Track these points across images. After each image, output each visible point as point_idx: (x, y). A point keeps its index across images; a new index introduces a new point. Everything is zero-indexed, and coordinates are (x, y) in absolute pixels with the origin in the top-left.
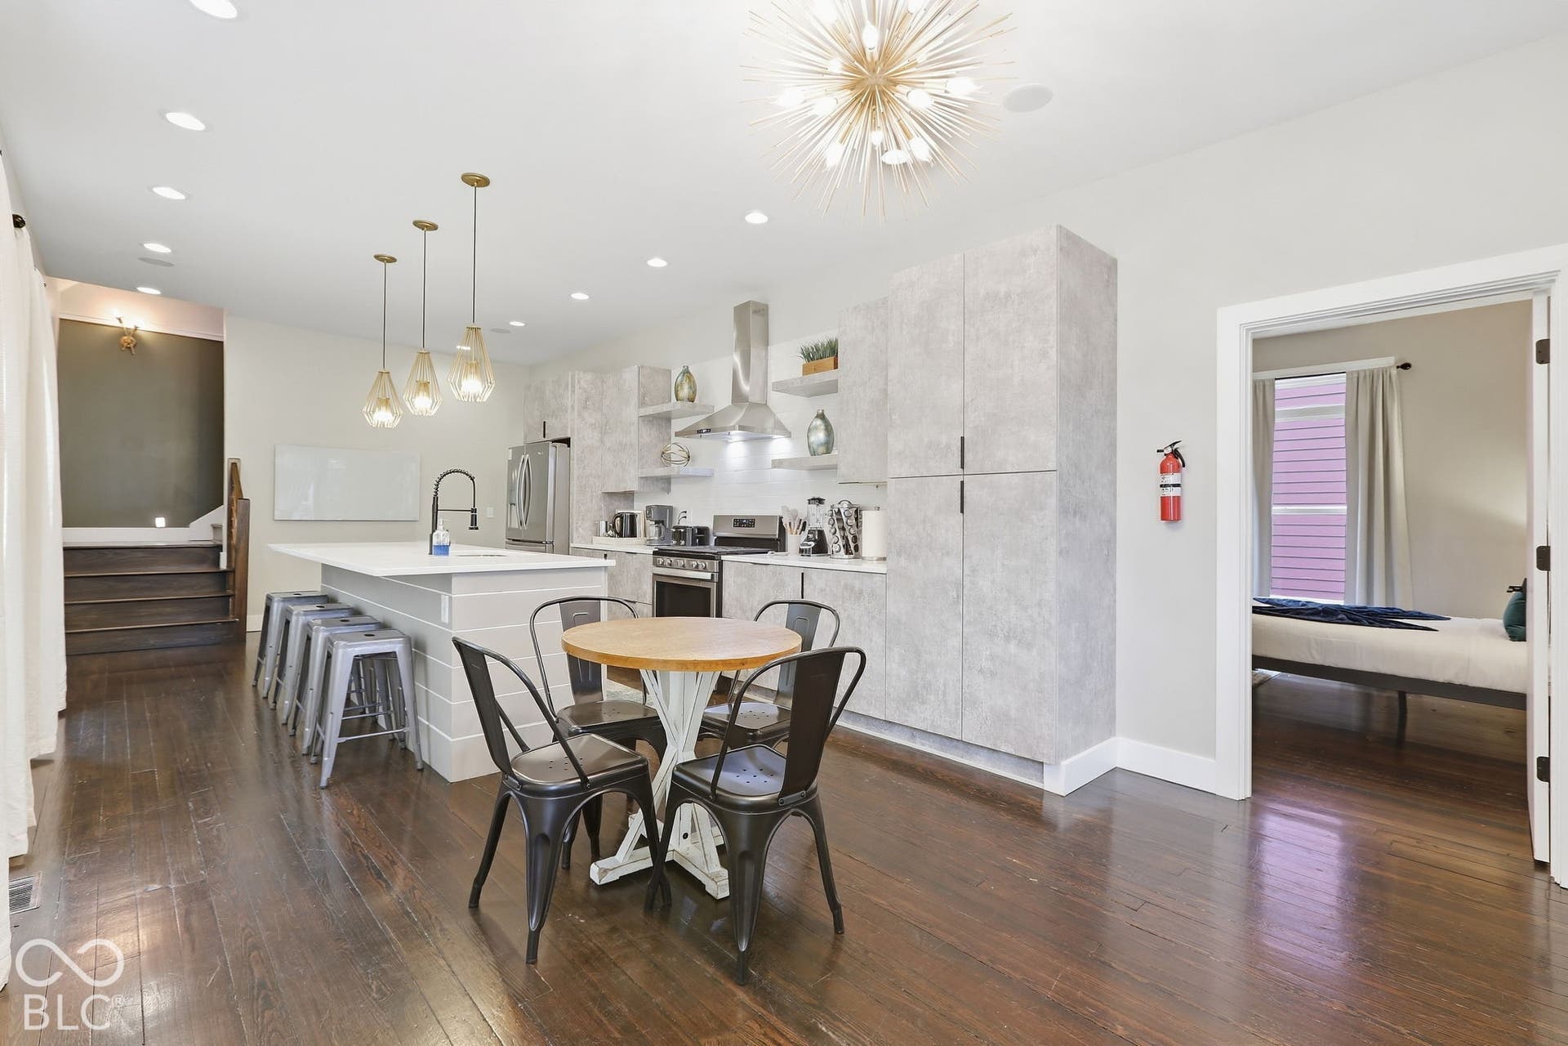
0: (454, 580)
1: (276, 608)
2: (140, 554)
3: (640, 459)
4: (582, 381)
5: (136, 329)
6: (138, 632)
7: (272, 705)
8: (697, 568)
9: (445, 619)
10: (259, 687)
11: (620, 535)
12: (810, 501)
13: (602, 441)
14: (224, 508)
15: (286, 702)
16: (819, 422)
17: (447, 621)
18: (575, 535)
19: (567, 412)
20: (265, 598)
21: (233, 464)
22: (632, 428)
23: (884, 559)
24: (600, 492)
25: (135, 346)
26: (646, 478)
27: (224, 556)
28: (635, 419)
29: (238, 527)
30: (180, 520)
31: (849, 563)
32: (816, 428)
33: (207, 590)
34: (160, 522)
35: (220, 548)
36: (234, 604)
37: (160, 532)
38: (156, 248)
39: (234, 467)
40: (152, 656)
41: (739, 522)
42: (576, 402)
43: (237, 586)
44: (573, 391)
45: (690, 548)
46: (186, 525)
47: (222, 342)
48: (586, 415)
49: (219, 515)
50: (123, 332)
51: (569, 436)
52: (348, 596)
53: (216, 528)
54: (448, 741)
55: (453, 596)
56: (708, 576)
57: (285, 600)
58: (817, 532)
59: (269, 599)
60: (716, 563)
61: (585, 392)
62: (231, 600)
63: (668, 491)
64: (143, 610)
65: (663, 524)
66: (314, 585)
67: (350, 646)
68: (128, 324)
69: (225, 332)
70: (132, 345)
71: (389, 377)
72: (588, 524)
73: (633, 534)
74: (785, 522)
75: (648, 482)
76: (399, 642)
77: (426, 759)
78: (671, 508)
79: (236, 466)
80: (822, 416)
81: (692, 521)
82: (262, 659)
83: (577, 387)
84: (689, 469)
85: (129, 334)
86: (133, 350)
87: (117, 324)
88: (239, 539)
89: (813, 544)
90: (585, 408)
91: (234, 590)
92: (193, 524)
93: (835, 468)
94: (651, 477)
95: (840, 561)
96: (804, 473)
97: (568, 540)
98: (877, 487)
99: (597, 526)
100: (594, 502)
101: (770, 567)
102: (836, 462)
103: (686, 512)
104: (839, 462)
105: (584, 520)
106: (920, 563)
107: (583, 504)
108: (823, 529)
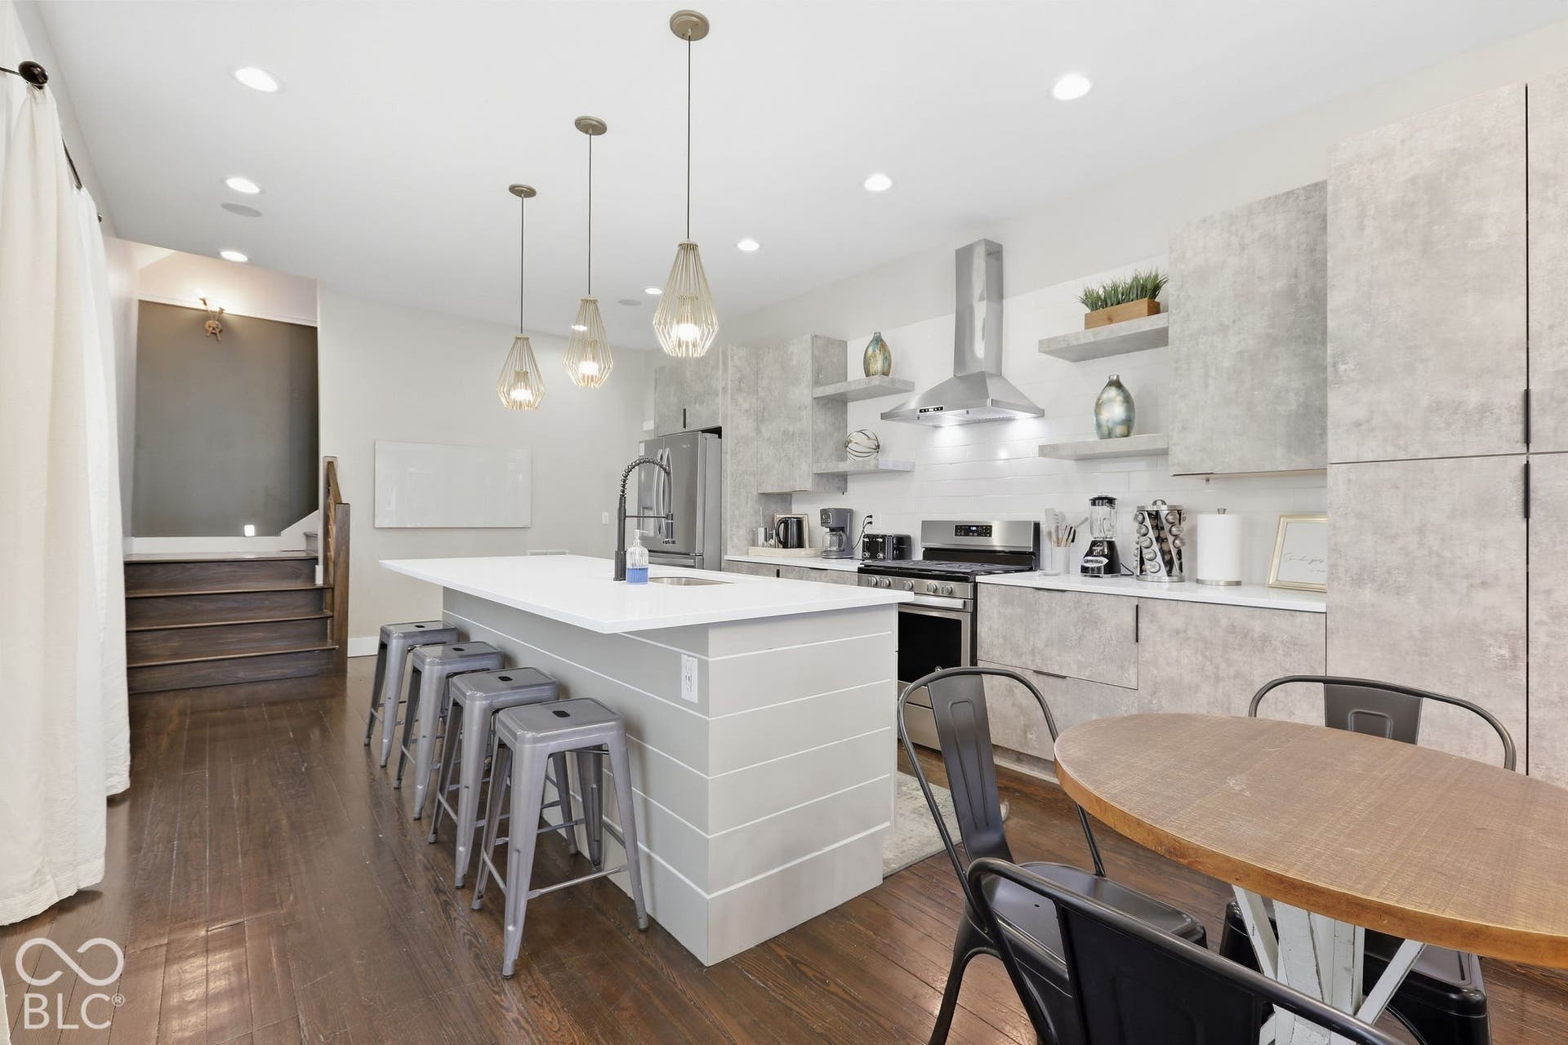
0: (713, 635)
1: (395, 646)
2: (227, 569)
3: (815, 451)
4: (735, 357)
5: (222, 310)
6: (226, 663)
7: (395, 783)
8: (936, 593)
9: (690, 692)
10: (372, 745)
11: (785, 545)
12: (1094, 502)
13: (758, 431)
14: (318, 515)
15: (419, 787)
16: (1113, 392)
17: (695, 700)
18: (729, 547)
19: (717, 395)
20: (379, 631)
21: (329, 462)
22: (803, 413)
23: (1238, 583)
24: (756, 493)
25: (221, 331)
26: (820, 475)
27: (319, 569)
28: (808, 401)
29: (337, 538)
30: (271, 528)
31: (1170, 589)
32: (1111, 401)
33: (301, 611)
34: (250, 530)
35: (315, 560)
36: (333, 625)
37: (249, 543)
38: (243, 186)
39: (331, 465)
40: (242, 692)
41: (964, 530)
42: (729, 382)
43: (337, 606)
44: (725, 370)
45: (890, 563)
46: (276, 532)
47: (316, 328)
48: (740, 400)
49: (313, 522)
50: (207, 316)
51: (720, 424)
52: (485, 632)
53: (309, 537)
54: (704, 898)
55: (710, 660)
56: (957, 603)
57: (406, 636)
58: (1105, 544)
59: (385, 633)
60: (969, 586)
61: (740, 370)
62: (329, 622)
63: (844, 491)
64: (230, 636)
65: (843, 531)
66: (434, 614)
67: (543, 739)
68: (213, 307)
69: (319, 316)
70: (218, 331)
72: (742, 532)
73: (800, 545)
74: (1044, 528)
75: (822, 479)
76: (611, 728)
77: (649, 910)
78: (850, 512)
79: (333, 466)
80: (1117, 384)
81: (885, 526)
82: (376, 710)
83: (730, 364)
85: (214, 317)
86: (218, 335)
87: (201, 306)
88: (338, 554)
89: (1106, 561)
90: (739, 390)
91: (332, 610)
92: (285, 533)
93: (1164, 453)
94: (827, 474)
95: (1158, 586)
96: (1069, 464)
97: (720, 551)
98: (1208, 480)
99: (754, 534)
100: (749, 505)
101: (1069, 594)
102: (1164, 446)
103: (871, 517)
104: (1173, 445)
105: (738, 527)
106: (1412, 598)
107: (738, 508)
108: (1113, 540)
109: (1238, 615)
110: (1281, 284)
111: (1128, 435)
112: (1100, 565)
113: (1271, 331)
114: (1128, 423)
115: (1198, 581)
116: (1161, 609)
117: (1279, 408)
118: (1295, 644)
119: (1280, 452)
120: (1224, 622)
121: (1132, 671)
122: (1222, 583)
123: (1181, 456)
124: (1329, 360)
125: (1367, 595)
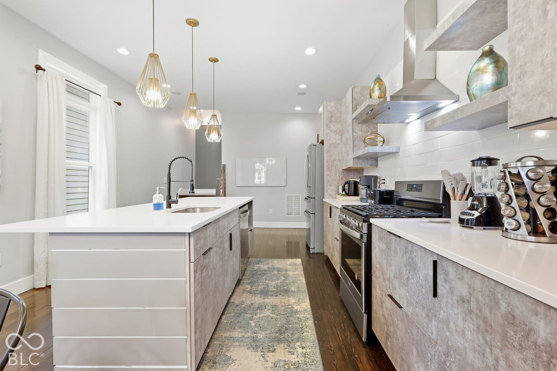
3: (354, 146)
4: (328, 107)
11: (348, 194)
18: (326, 194)
19: (322, 126)
22: (350, 128)
26: (358, 158)
28: (351, 122)
41: (410, 187)
42: (326, 119)
48: (330, 126)
51: (323, 139)
58: (485, 200)
60: (365, 225)
61: (330, 113)
63: (377, 166)
71: (216, 117)
72: (333, 188)
73: (356, 194)
75: (361, 161)
78: (376, 178)
81: (388, 186)
83: (325, 111)
84: (386, 149)
89: (482, 214)
90: (331, 122)
97: (323, 197)
99: (338, 189)
100: (337, 175)
101: (402, 240)
103: (384, 180)
105: (331, 185)
107: (330, 177)
112: (471, 217)
121: (434, 323)
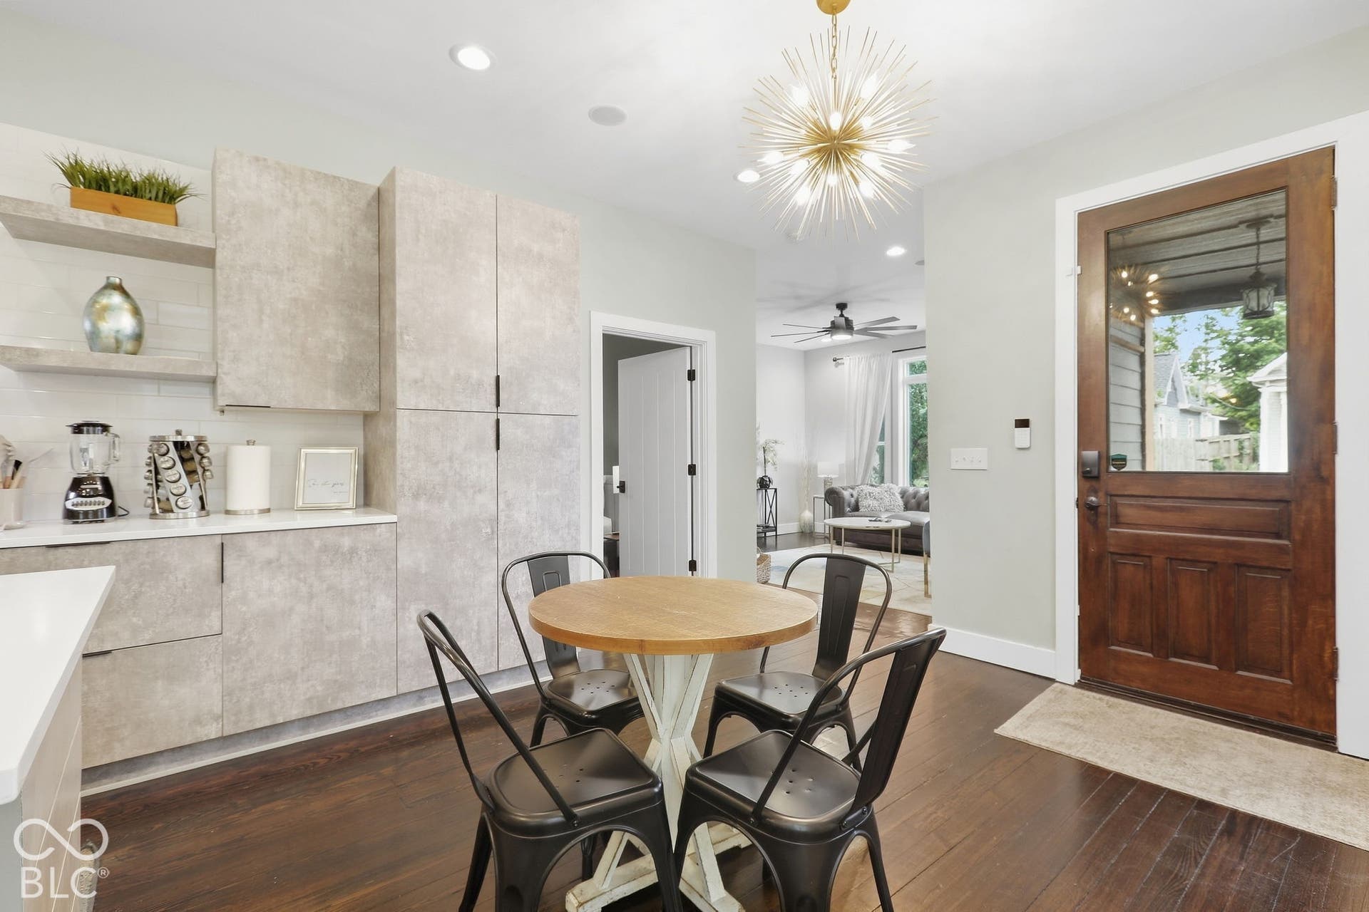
12: (77, 429)
32: (109, 308)
80: (120, 288)
89: (108, 501)
93: (210, 380)
101: (116, 546)
102: (212, 374)
104: (225, 374)
106: (446, 504)
108: (105, 476)
109: (329, 537)
110: (330, 251)
111: (134, 353)
112: (101, 507)
113: (321, 288)
114: (138, 338)
115: (227, 512)
116: (251, 543)
117: (329, 356)
118: (376, 550)
119: (330, 394)
120: (317, 544)
121: (215, 615)
122: (256, 512)
123: (231, 387)
124: (398, 330)
125: (422, 505)
